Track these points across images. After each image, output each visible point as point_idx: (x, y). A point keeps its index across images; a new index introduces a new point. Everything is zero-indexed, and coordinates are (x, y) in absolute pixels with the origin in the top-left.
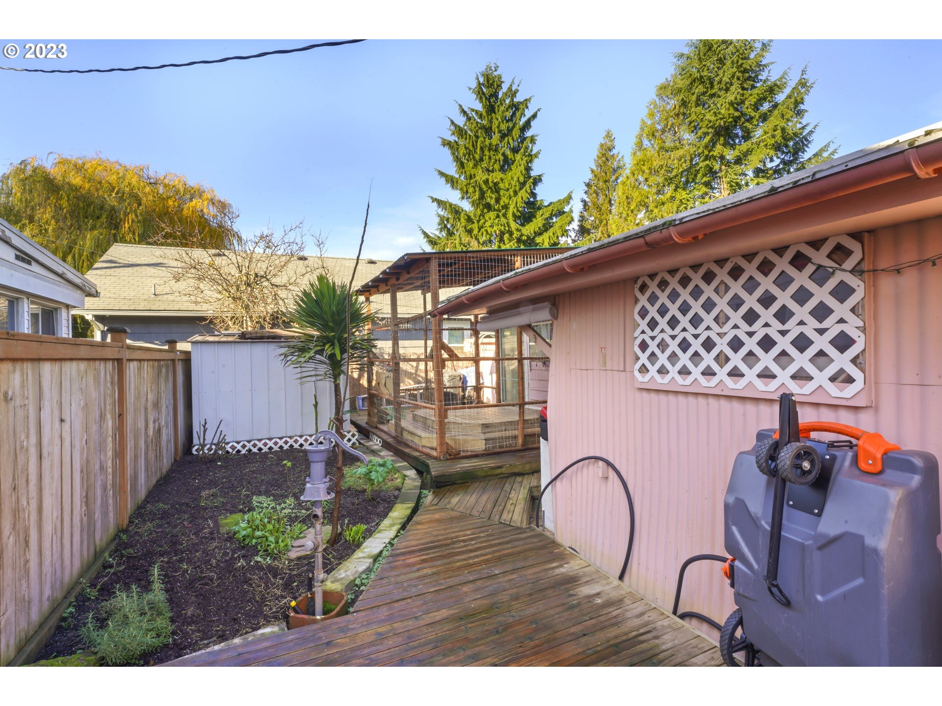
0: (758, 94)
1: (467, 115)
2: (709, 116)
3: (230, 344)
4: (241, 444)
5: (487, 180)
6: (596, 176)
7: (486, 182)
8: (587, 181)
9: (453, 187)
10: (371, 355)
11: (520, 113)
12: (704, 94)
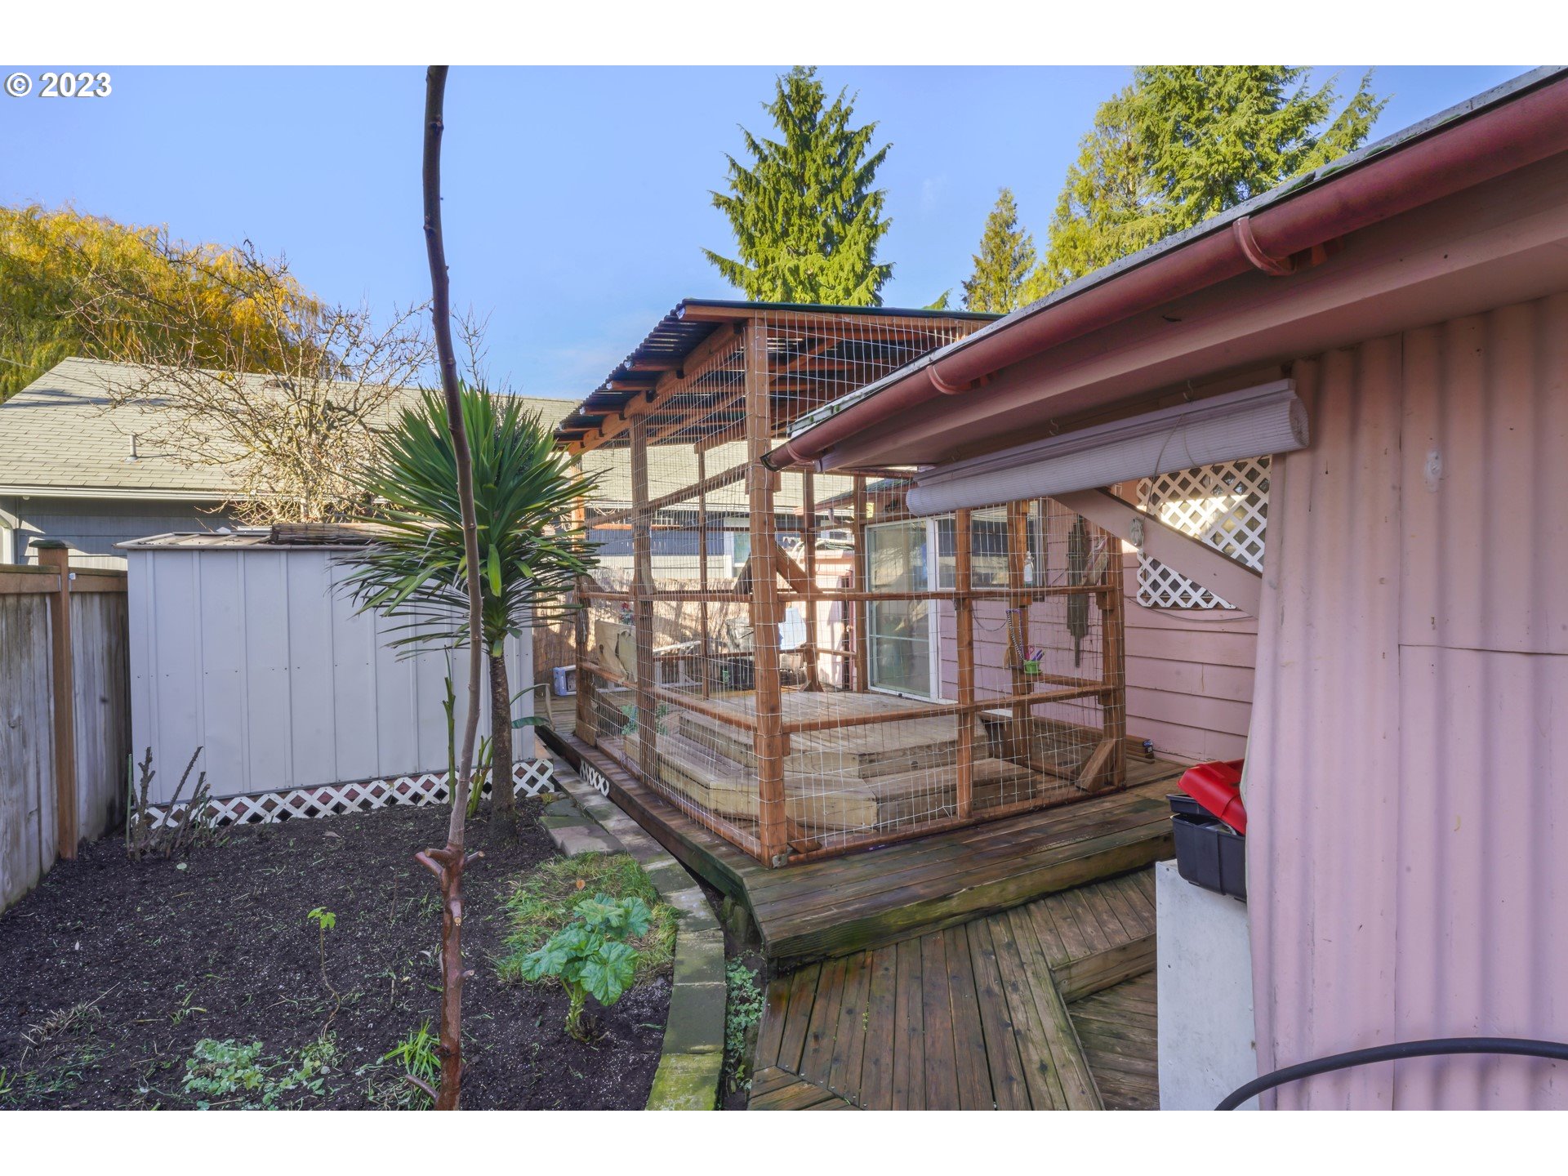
0: (1284, 121)
1: (760, 153)
2: (1197, 157)
3: (234, 554)
4: (263, 800)
5: (797, 268)
6: (983, 271)
7: (795, 271)
8: (968, 280)
9: (733, 281)
10: (585, 585)
11: (855, 150)
12: (1187, 118)
